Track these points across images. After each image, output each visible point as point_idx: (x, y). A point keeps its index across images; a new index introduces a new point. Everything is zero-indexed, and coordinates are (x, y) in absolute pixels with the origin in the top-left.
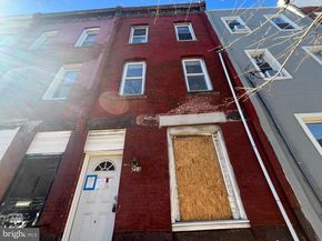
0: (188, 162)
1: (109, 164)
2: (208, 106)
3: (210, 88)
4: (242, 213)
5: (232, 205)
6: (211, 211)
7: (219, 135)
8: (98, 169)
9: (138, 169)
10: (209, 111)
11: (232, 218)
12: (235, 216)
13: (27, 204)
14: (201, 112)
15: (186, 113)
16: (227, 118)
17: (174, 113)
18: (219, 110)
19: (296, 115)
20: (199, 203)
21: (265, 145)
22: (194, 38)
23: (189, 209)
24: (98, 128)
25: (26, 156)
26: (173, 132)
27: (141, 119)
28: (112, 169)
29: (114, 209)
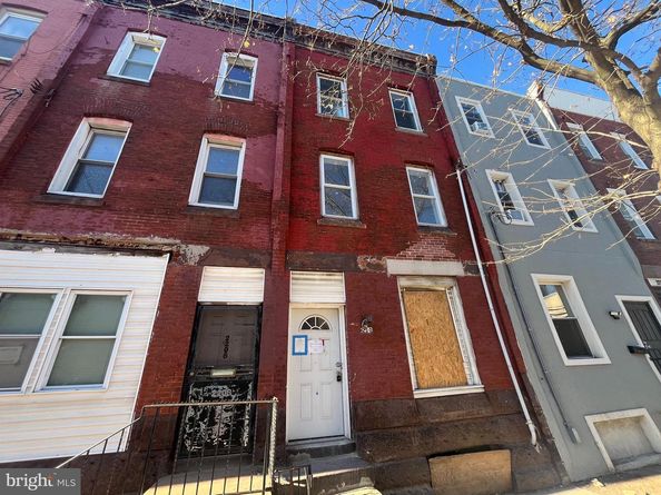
0: (422, 323)
1: (319, 321)
3: (443, 223)
4: (477, 379)
5: (467, 372)
6: (447, 377)
7: (455, 291)
8: (305, 327)
9: (369, 330)
10: (446, 258)
11: (467, 384)
12: (470, 383)
13: (230, 373)
14: (436, 259)
15: (419, 258)
16: (465, 270)
17: (404, 257)
18: (456, 258)
19: (532, 275)
20: (436, 370)
21: (502, 308)
22: (419, 129)
23: (426, 376)
24: (303, 268)
25: (199, 304)
26: (402, 282)
27: (363, 262)
28: (326, 327)
29: (339, 379)
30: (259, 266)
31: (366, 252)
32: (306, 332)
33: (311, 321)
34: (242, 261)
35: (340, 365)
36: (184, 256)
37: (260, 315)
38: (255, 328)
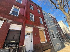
0: (41, 34)
1: (29, 33)
2: (43, 26)
7: (44, 31)
8: (27, 34)
9: (36, 35)
11: (46, 41)
13: (14, 41)
15: (41, 27)
16: (45, 29)
17: (39, 26)
19: (50, 30)
22: (40, 14)
23: (42, 41)
24: (27, 26)
25: (9, 29)
26: (39, 29)
27: (35, 26)
28: (30, 34)
29: (31, 42)
30: (21, 25)
31: (35, 25)
32: (27, 35)
33: (28, 33)
34: (18, 24)
35: (32, 40)
36: (7, 21)
37: (21, 32)
38: (20, 34)
